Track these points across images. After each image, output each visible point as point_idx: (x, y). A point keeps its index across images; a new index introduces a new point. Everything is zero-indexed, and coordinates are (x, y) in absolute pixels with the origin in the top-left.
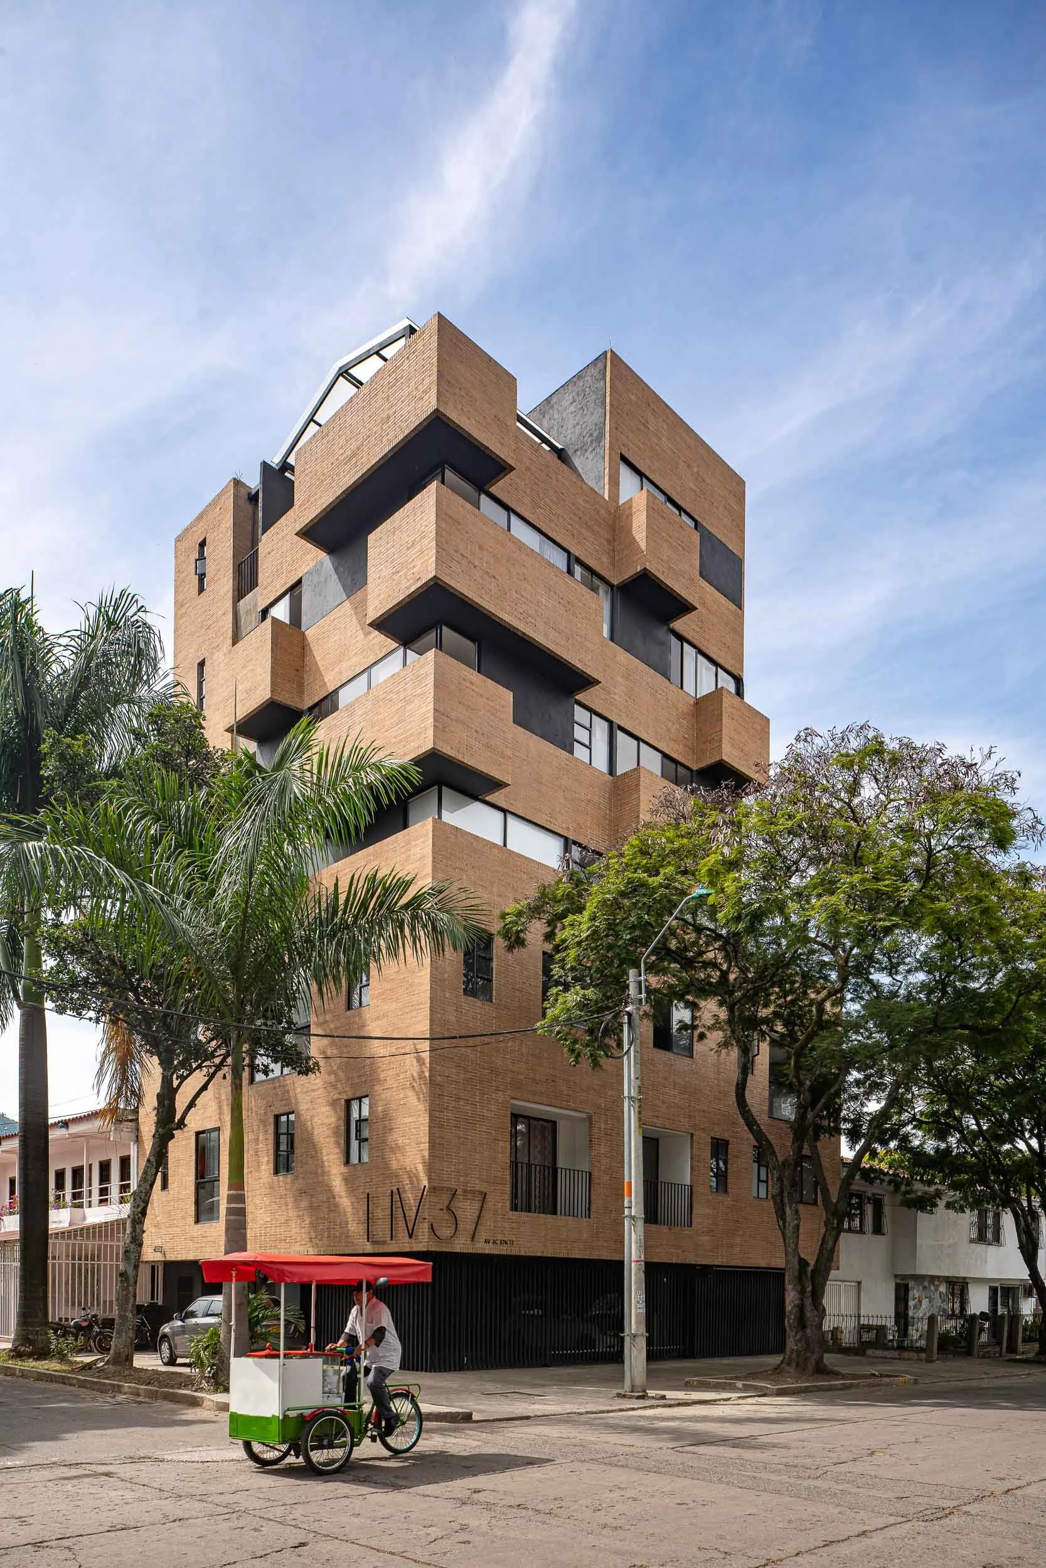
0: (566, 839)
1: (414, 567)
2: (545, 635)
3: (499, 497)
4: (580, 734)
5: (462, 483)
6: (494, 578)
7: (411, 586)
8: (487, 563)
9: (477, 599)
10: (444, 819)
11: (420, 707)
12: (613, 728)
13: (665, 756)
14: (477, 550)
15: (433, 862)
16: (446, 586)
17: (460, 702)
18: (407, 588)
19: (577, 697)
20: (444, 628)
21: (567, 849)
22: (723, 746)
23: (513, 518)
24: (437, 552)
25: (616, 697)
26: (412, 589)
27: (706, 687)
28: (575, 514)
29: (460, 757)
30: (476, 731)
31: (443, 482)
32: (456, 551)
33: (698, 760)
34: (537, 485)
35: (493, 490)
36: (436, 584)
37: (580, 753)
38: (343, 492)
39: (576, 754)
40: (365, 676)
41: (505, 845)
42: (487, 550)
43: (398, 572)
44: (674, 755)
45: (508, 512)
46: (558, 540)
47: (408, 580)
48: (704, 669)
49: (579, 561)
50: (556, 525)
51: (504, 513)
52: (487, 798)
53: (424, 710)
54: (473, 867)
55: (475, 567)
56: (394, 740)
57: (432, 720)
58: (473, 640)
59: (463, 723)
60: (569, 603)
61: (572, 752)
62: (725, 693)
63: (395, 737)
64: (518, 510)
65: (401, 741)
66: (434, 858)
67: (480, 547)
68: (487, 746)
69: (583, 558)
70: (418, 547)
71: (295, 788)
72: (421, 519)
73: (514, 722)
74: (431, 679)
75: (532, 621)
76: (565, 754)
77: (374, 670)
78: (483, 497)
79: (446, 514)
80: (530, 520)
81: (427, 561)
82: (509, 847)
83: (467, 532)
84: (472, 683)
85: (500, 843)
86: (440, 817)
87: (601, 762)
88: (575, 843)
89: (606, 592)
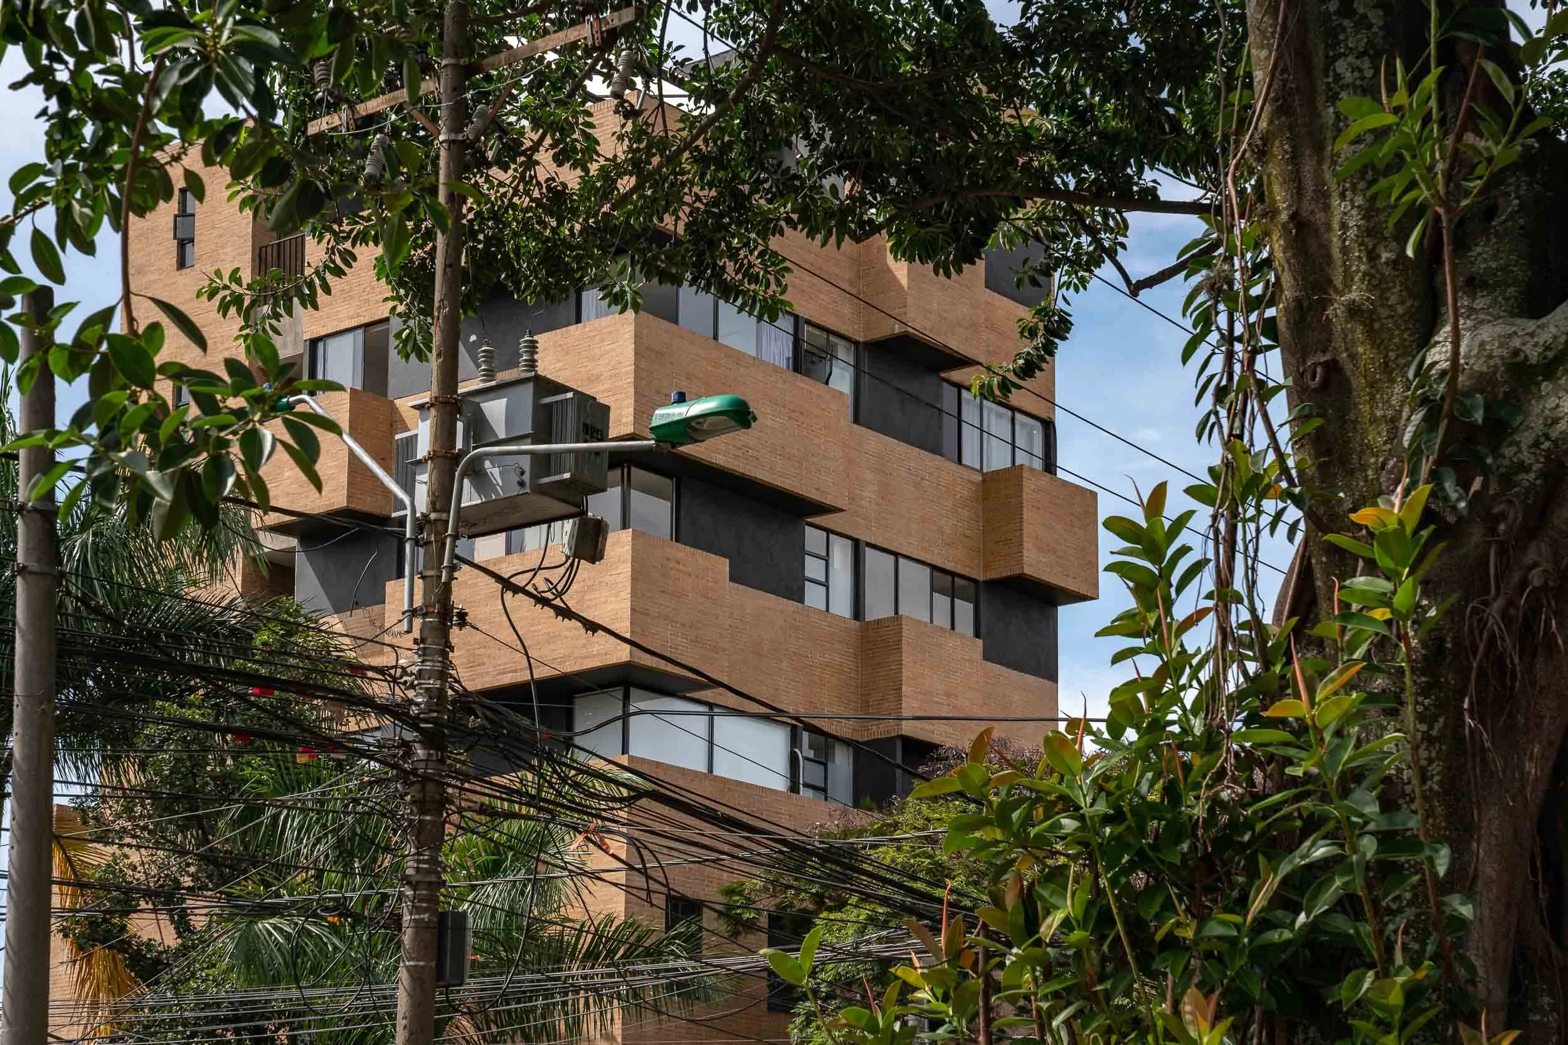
0: (794, 727)
4: (813, 568)
11: (609, 601)
12: (858, 548)
13: (934, 568)
14: (684, 382)
17: (662, 592)
19: (808, 520)
20: (634, 468)
21: (795, 741)
22: (1025, 553)
24: (636, 400)
25: (864, 503)
27: (998, 459)
29: (661, 665)
30: (683, 625)
32: (659, 393)
33: (986, 567)
37: (814, 596)
39: (807, 601)
41: (711, 770)
44: (949, 566)
48: (993, 418)
49: (809, 323)
51: (712, 300)
53: (615, 605)
57: (629, 624)
58: (670, 477)
59: (666, 618)
60: (802, 414)
61: (801, 599)
62: (1025, 474)
69: (815, 318)
70: (606, 385)
72: (611, 349)
73: (731, 581)
74: (626, 568)
76: (793, 605)
79: (648, 348)
82: (716, 771)
83: (672, 363)
85: (705, 768)
87: (842, 606)
88: (806, 729)
89: (848, 349)
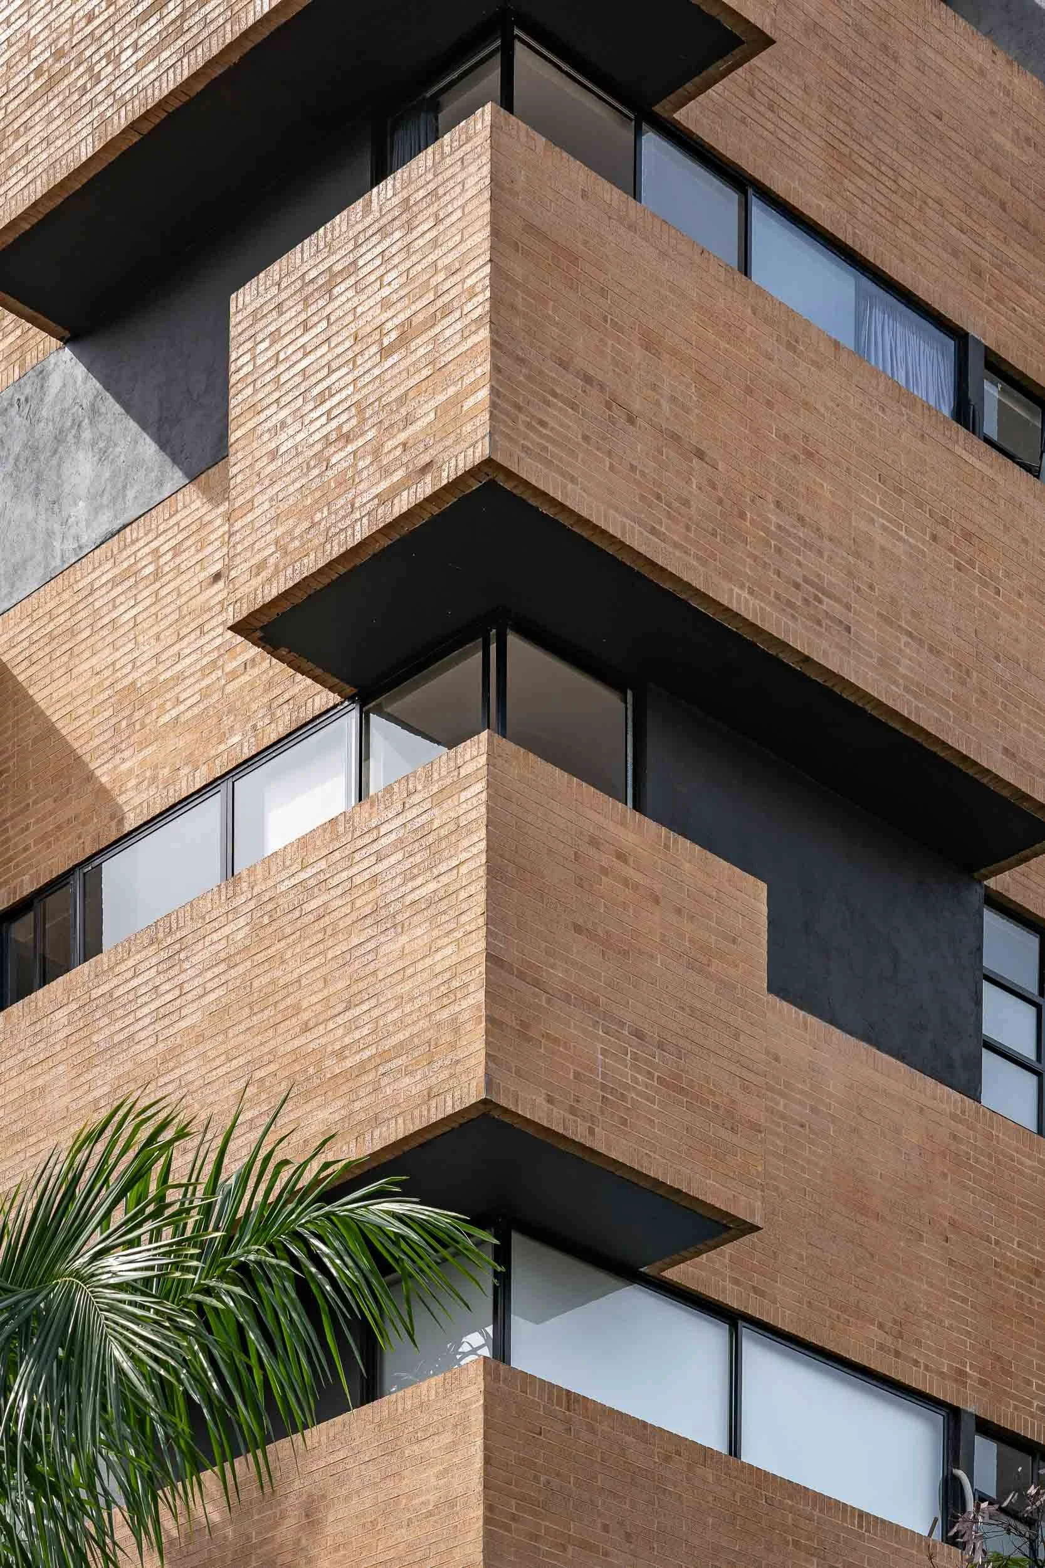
0: (953, 1414)
1: (408, 421)
2: (882, 662)
3: (709, 139)
5: (572, 91)
6: (700, 454)
7: (394, 491)
8: (673, 399)
9: (638, 540)
10: (523, 1359)
11: (432, 949)
14: (638, 354)
15: (487, 1521)
16: (527, 496)
17: (578, 929)
18: (384, 499)
19: (991, 883)
20: (514, 641)
21: (955, 1454)
23: (764, 222)
24: (496, 368)
26: (402, 504)
28: (984, 192)
29: (578, 1132)
30: (639, 1034)
31: (507, 102)
32: (563, 365)
34: (847, 88)
35: (690, 116)
36: (492, 485)
37: (1006, 1090)
38: (132, 127)
39: (989, 1098)
40: (212, 808)
41: (735, 1447)
42: (674, 352)
43: (347, 438)
45: (745, 193)
46: (923, 289)
47: (386, 472)
49: (997, 367)
50: (916, 236)
51: (725, 197)
52: (673, 1274)
53: (446, 955)
54: (628, 1537)
55: (631, 420)
56: (333, 1067)
57: (481, 996)
58: (618, 685)
59: (591, 1004)
60: (968, 536)
61: (972, 1090)
63: (340, 1055)
64: (780, 185)
65: (362, 1068)
66: (489, 1508)
67: (650, 344)
68: (674, 1085)
69: (1013, 356)
70: (421, 347)
71: (118, 1353)
72: (435, 243)
73: (770, 989)
74: (475, 846)
75: (837, 609)
76: (950, 1097)
77: (244, 785)
78: (652, 144)
79: (530, 228)
80: (826, 224)
81: (456, 401)
82: (751, 1455)
83: (603, 292)
84: (622, 857)
85: (717, 1442)
86: (501, 1348)
88: (986, 1428)
